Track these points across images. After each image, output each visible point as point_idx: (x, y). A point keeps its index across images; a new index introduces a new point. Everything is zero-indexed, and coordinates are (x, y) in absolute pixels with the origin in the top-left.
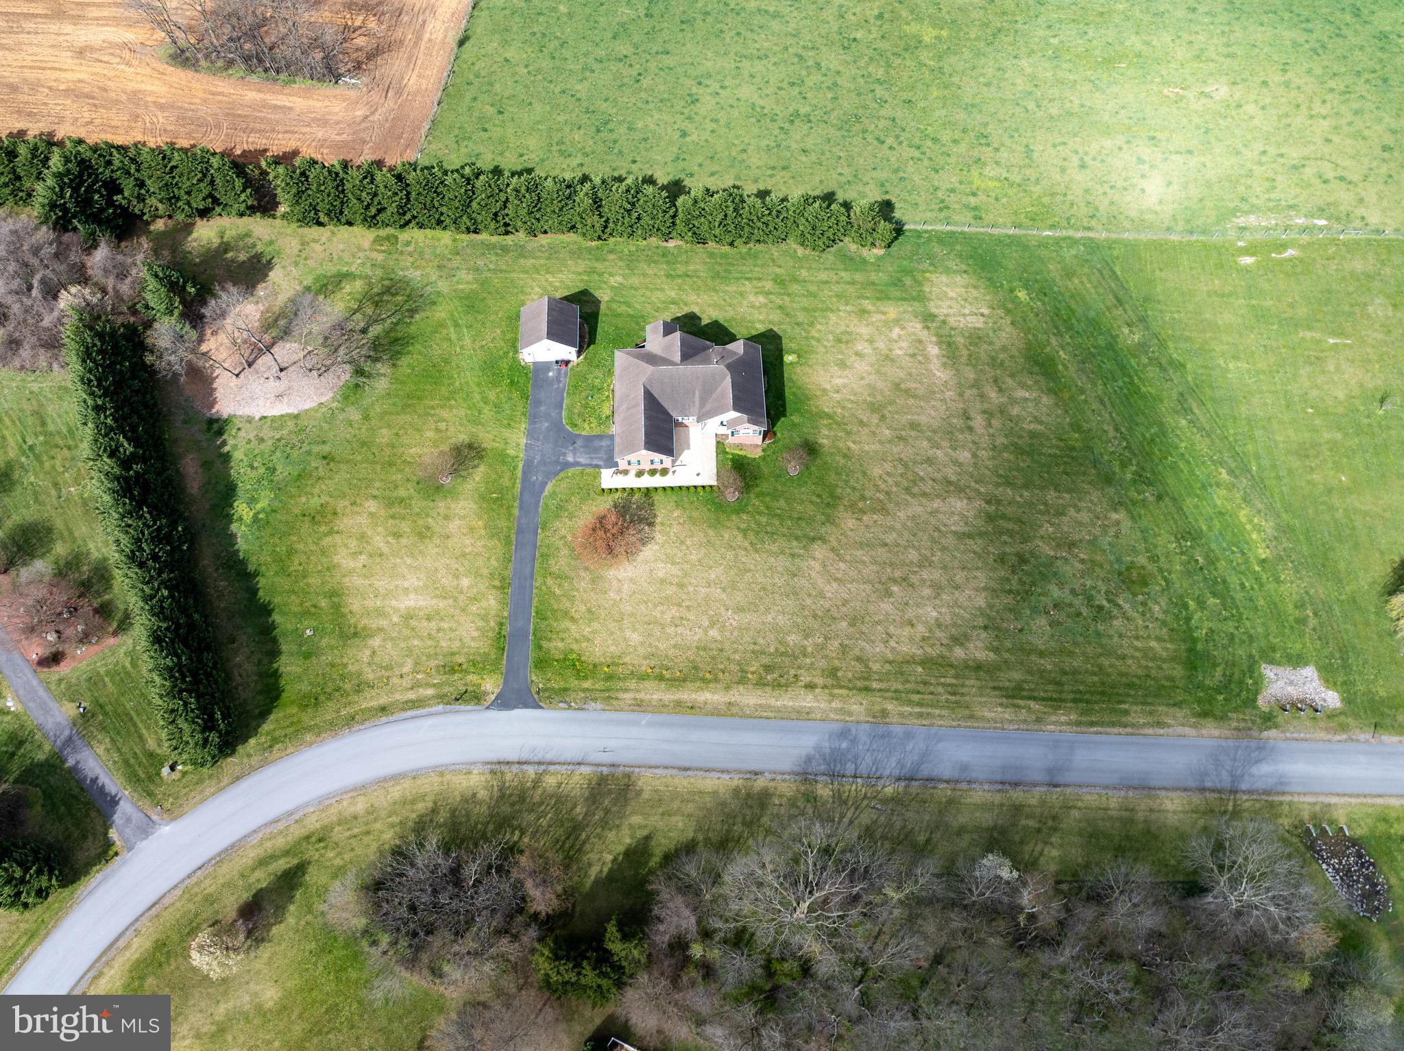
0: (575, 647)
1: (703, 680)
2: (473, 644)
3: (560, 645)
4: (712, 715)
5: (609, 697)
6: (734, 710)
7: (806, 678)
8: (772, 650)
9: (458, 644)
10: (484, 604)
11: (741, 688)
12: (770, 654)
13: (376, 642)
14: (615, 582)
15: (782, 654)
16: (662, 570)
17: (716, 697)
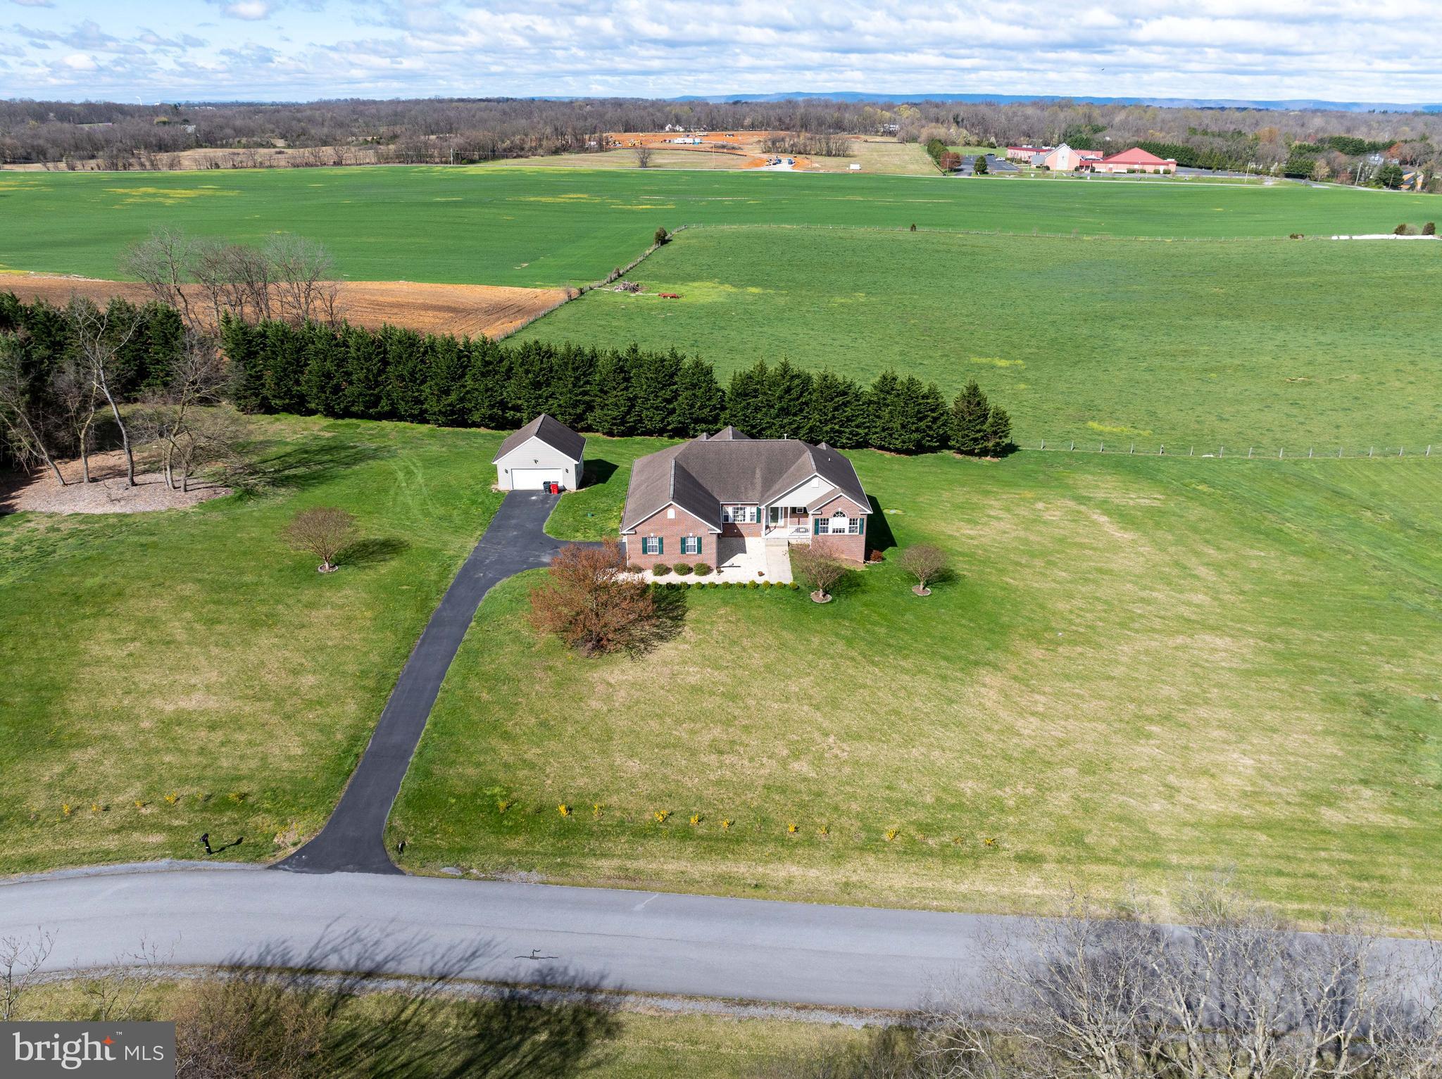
0: (501, 776)
1: (782, 841)
2: (286, 765)
3: (471, 771)
4: (807, 900)
5: (563, 863)
6: (860, 894)
7: (1013, 845)
8: (929, 799)
9: (253, 764)
10: (334, 710)
11: (871, 859)
12: (926, 807)
13: (84, 755)
14: (600, 688)
15: (952, 807)
16: (693, 675)
17: (813, 873)
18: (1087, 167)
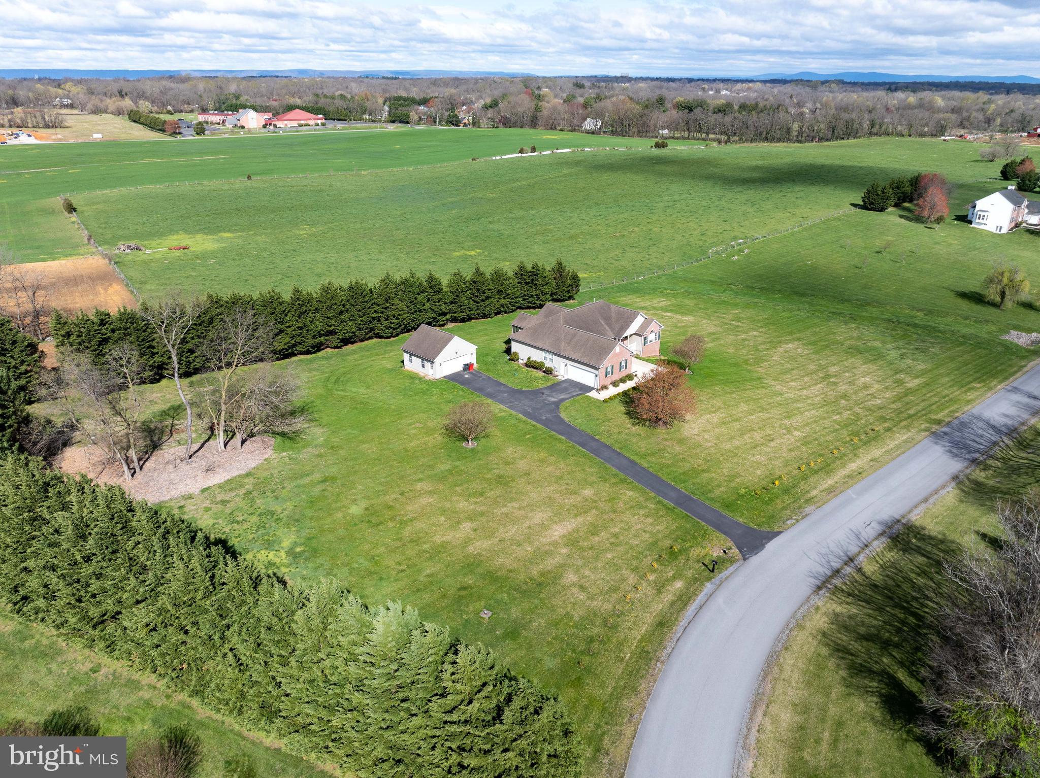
2: (659, 528)
9: (647, 535)
10: (625, 498)
13: (570, 577)
18: (271, 124)
